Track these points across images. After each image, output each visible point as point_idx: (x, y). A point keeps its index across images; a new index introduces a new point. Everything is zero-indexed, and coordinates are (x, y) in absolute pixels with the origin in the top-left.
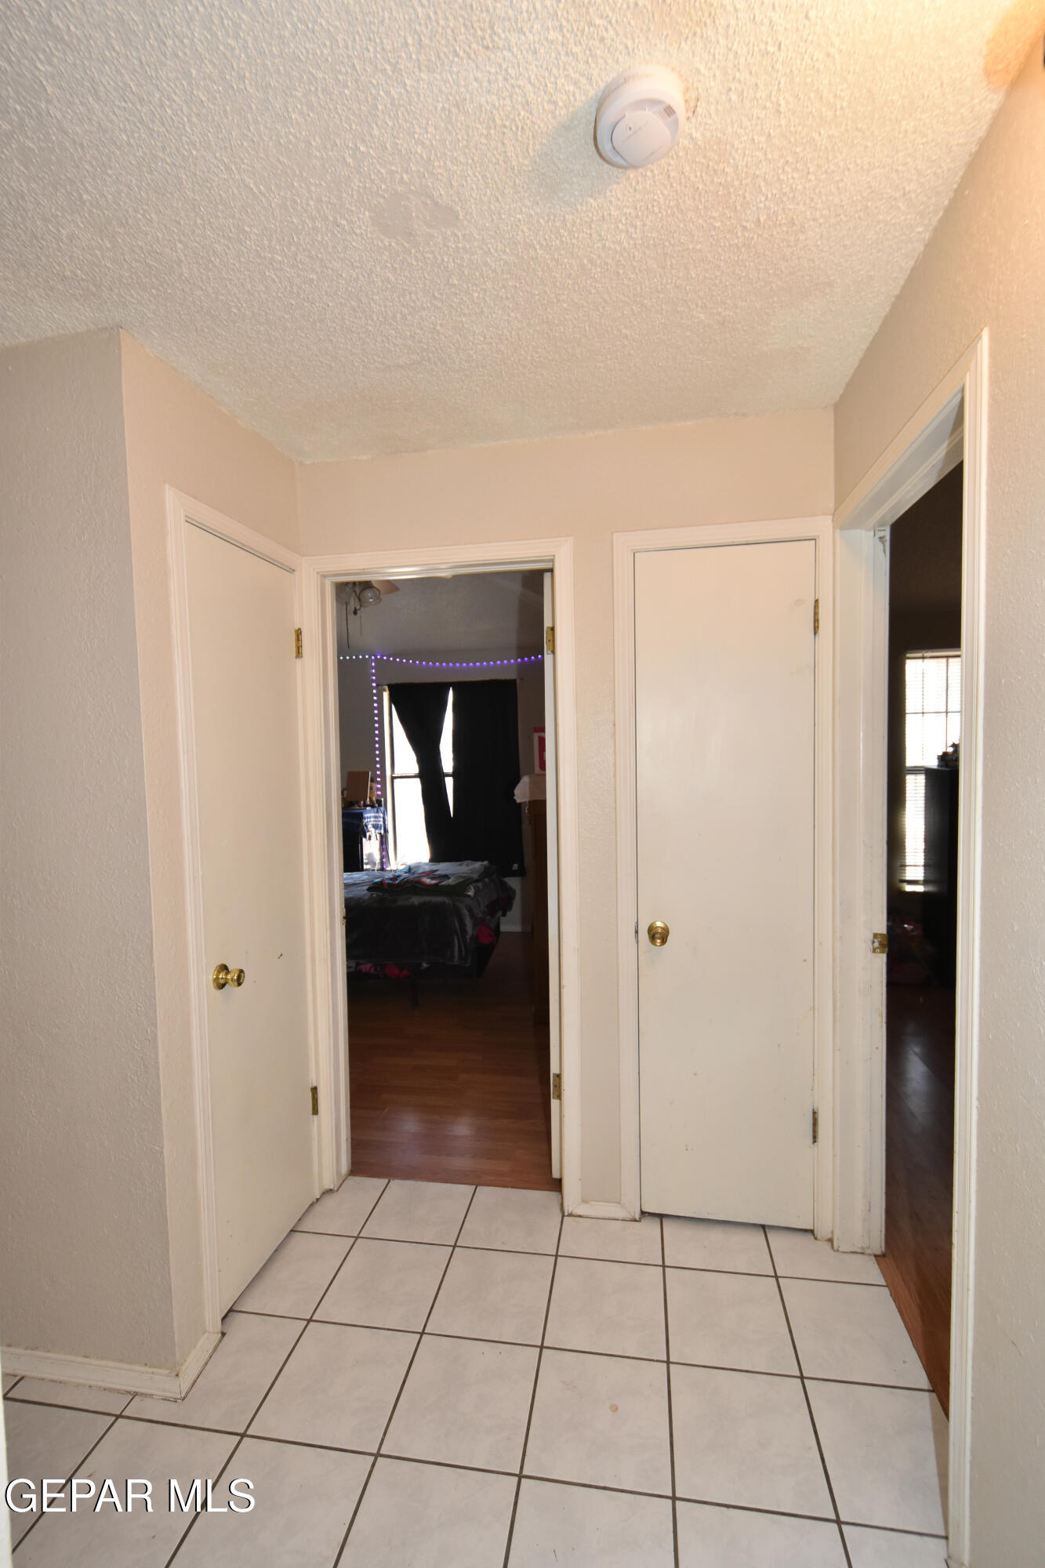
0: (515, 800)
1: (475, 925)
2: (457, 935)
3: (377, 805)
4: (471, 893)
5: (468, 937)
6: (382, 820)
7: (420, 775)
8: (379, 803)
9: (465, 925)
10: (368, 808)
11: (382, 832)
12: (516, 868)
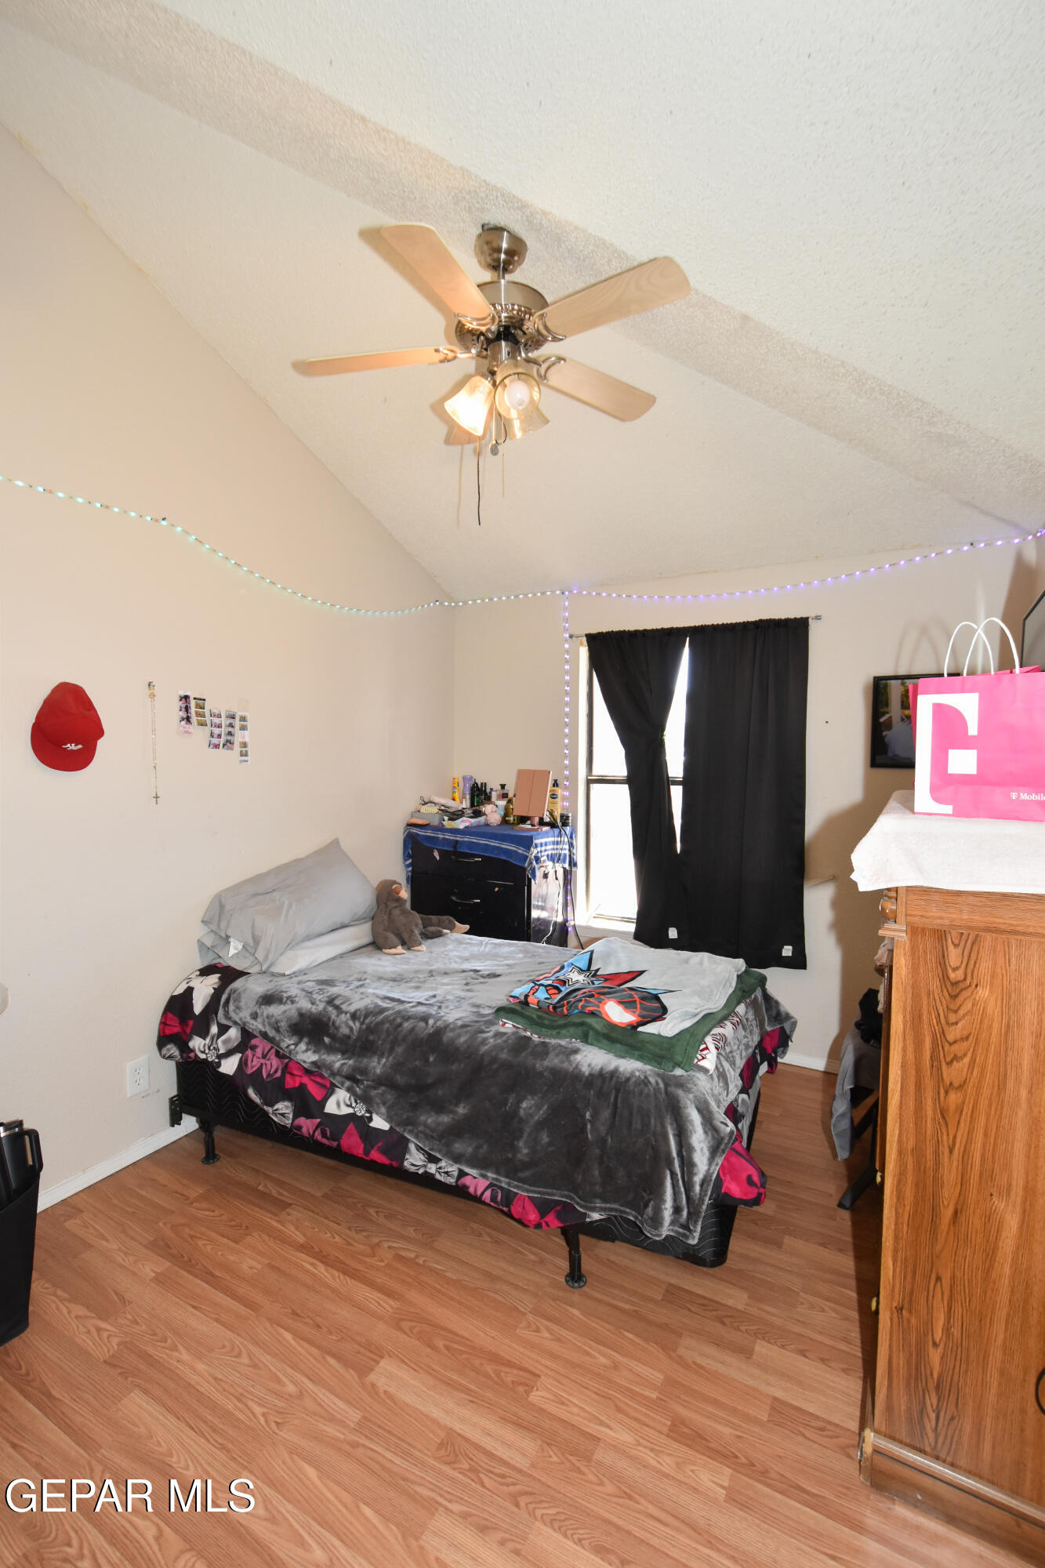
0: (855, 884)
1: (714, 1151)
2: (673, 1175)
3: (559, 824)
4: (709, 1062)
5: (698, 1179)
6: (567, 847)
7: (630, 781)
8: (565, 820)
9: (691, 1149)
10: (545, 829)
11: (567, 866)
12: (790, 954)
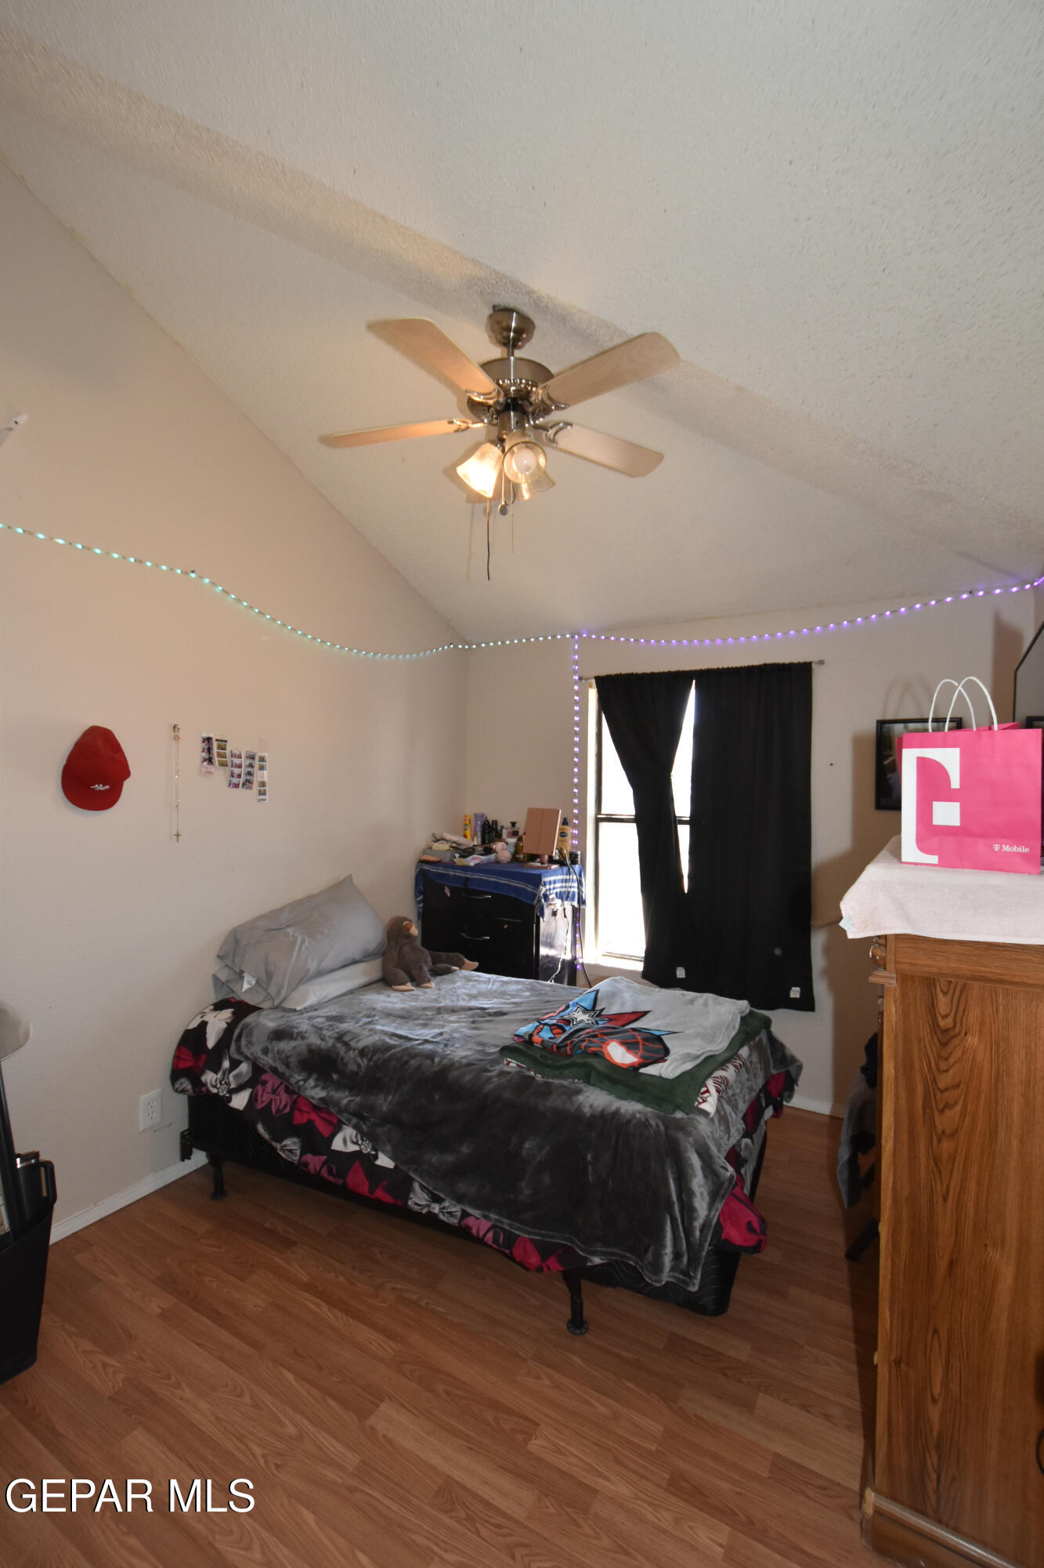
3: (568, 862)
4: (710, 1105)
6: (576, 885)
7: (638, 820)
10: (554, 867)
11: (575, 904)
12: (798, 996)
